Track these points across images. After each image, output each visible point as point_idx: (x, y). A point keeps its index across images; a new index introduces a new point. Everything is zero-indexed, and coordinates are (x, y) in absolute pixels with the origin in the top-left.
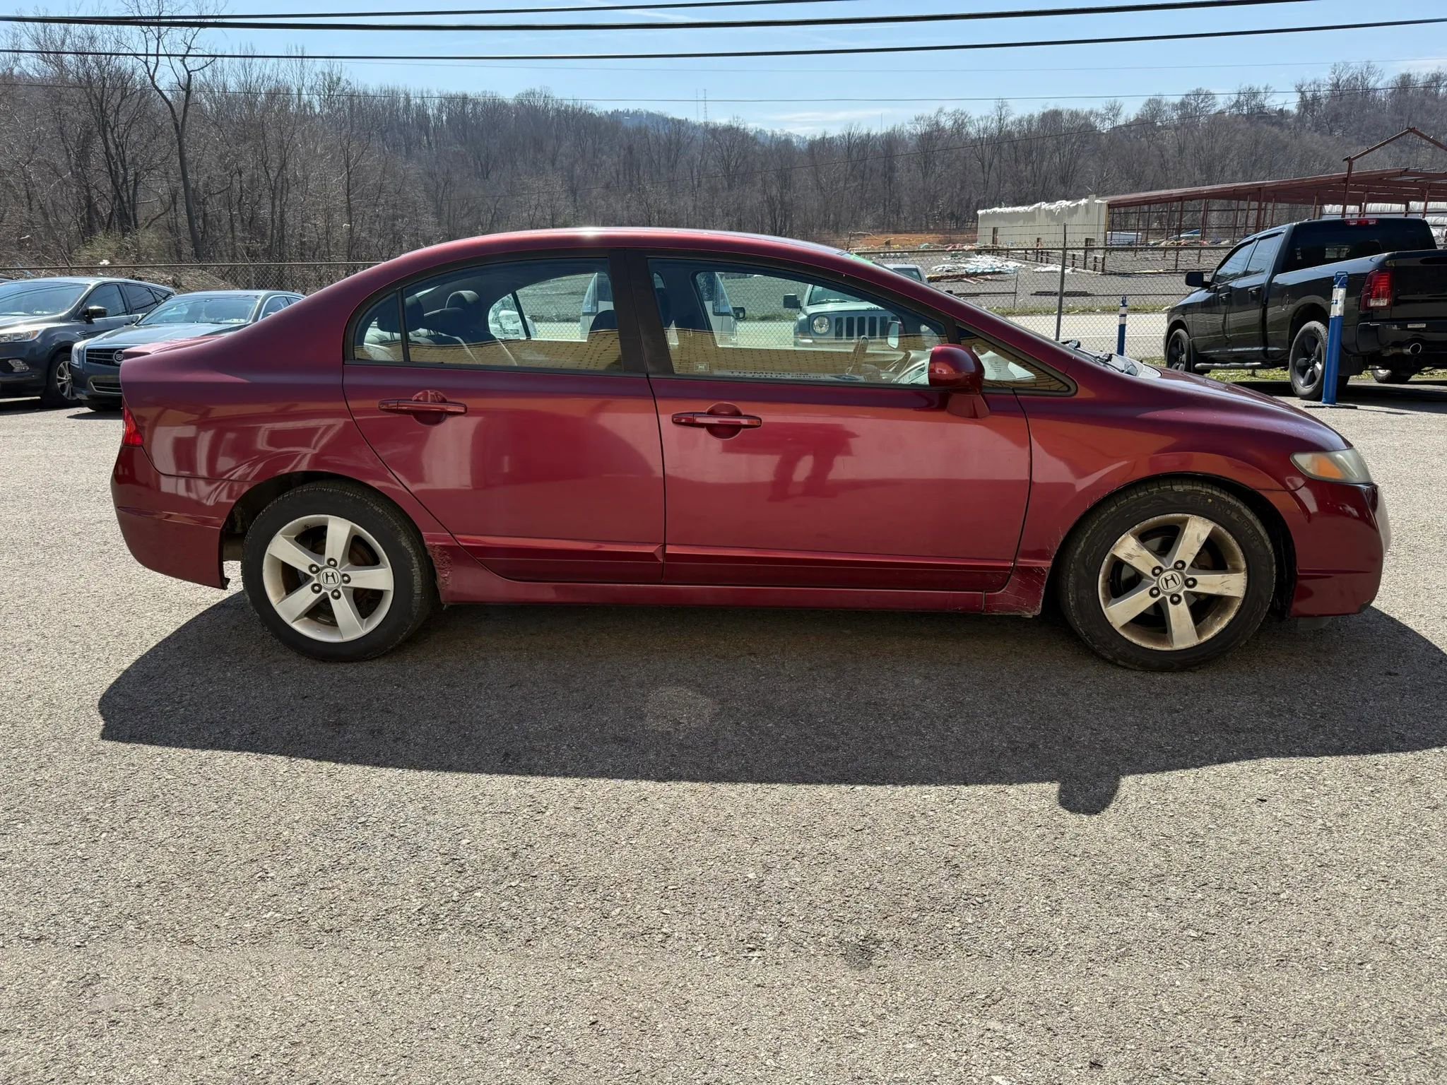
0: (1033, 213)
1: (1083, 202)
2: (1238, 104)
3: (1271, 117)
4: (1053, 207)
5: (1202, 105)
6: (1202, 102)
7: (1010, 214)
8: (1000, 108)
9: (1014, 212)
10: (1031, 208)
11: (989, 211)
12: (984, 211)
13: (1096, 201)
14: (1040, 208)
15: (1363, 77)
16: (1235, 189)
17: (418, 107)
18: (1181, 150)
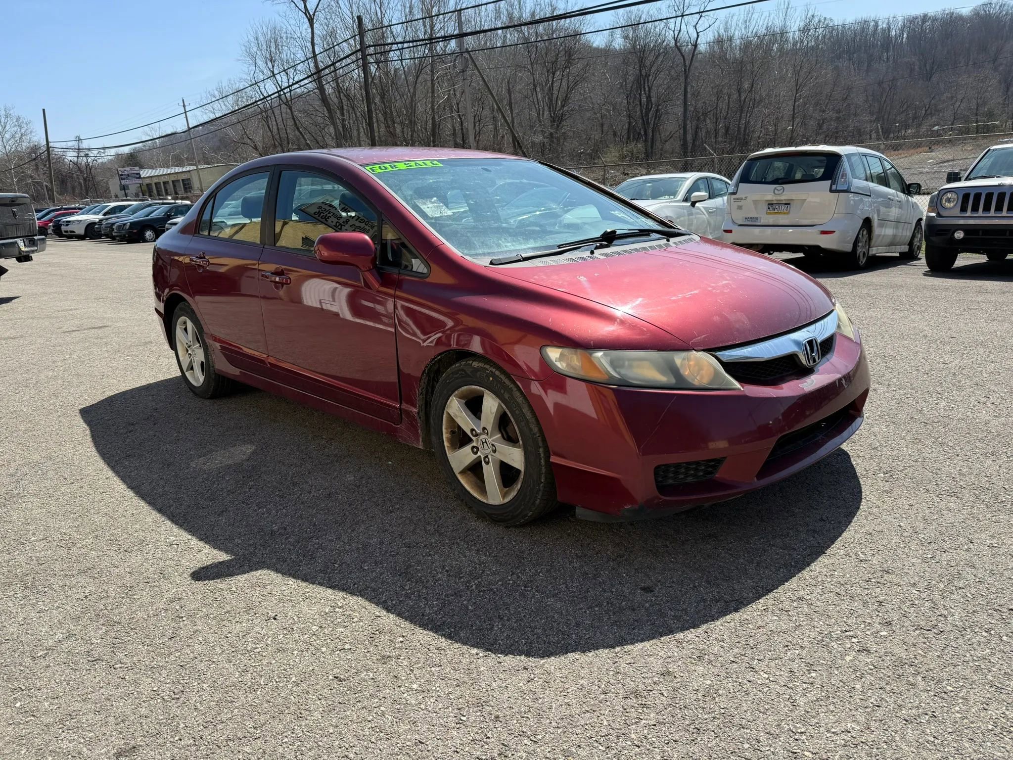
17: (883, 30)
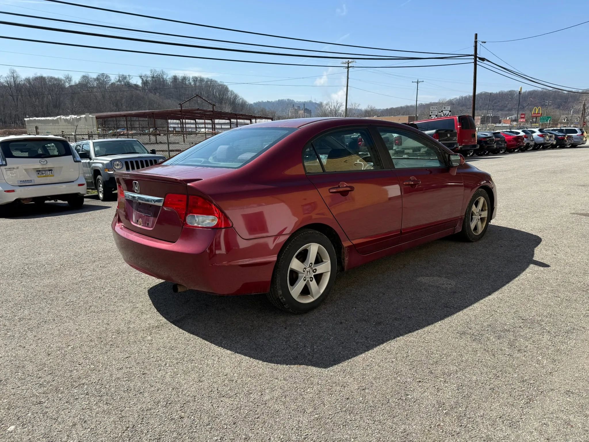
0: (57, 120)
1: (83, 116)
2: (119, 81)
3: (133, 87)
4: (68, 118)
5: (106, 80)
6: (105, 79)
7: (44, 120)
8: (13, 73)
9: (46, 120)
10: (55, 118)
11: (31, 119)
12: (28, 119)
13: (90, 116)
14: (60, 118)
15: (161, 75)
16: (145, 113)
18: (104, 97)
